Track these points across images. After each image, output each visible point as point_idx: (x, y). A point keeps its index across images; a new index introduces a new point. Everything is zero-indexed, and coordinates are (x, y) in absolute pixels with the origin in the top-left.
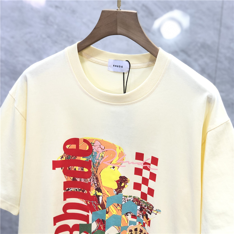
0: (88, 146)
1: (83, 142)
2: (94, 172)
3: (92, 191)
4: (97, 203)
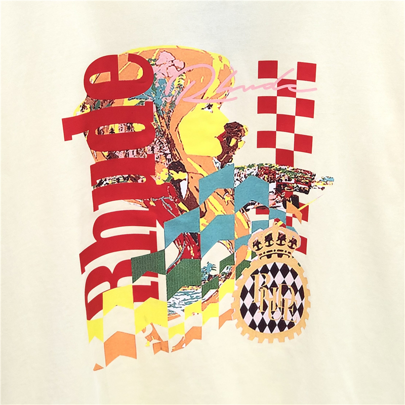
0: (141, 68)
1: (129, 61)
2: (160, 128)
3: (158, 174)
4: (176, 198)
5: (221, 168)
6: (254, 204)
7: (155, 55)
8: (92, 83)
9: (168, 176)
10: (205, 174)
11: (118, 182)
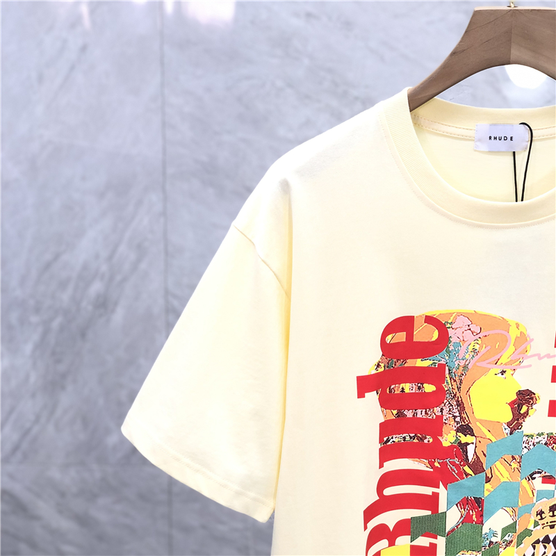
1: (425, 323)
3: (446, 436)
4: (462, 461)
5: (510, 434)
6: (541, 473)
7: (452, 318)
8: (388, 342)
9: (455, 438)
10: (494, 440)
11: (405, 440)
